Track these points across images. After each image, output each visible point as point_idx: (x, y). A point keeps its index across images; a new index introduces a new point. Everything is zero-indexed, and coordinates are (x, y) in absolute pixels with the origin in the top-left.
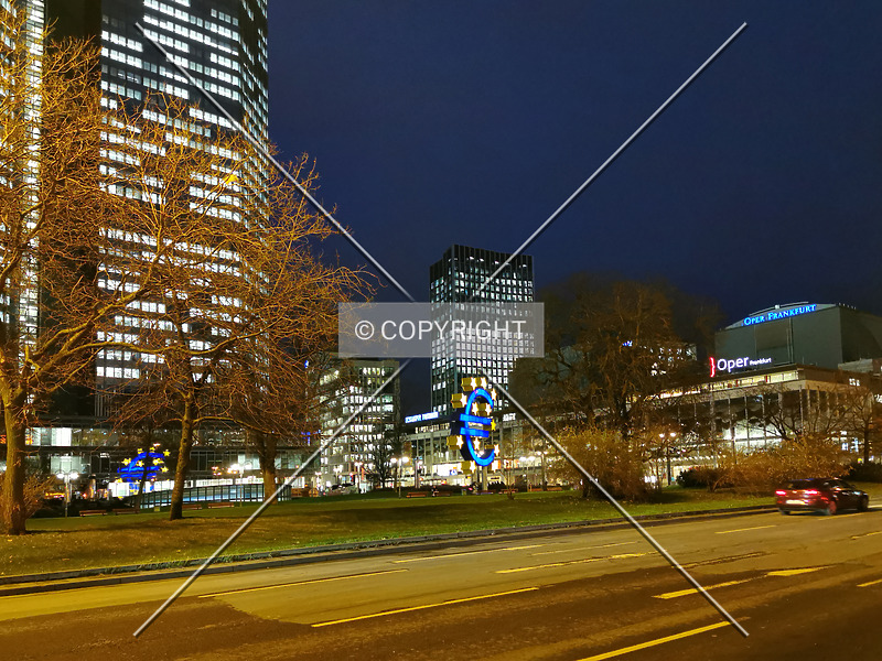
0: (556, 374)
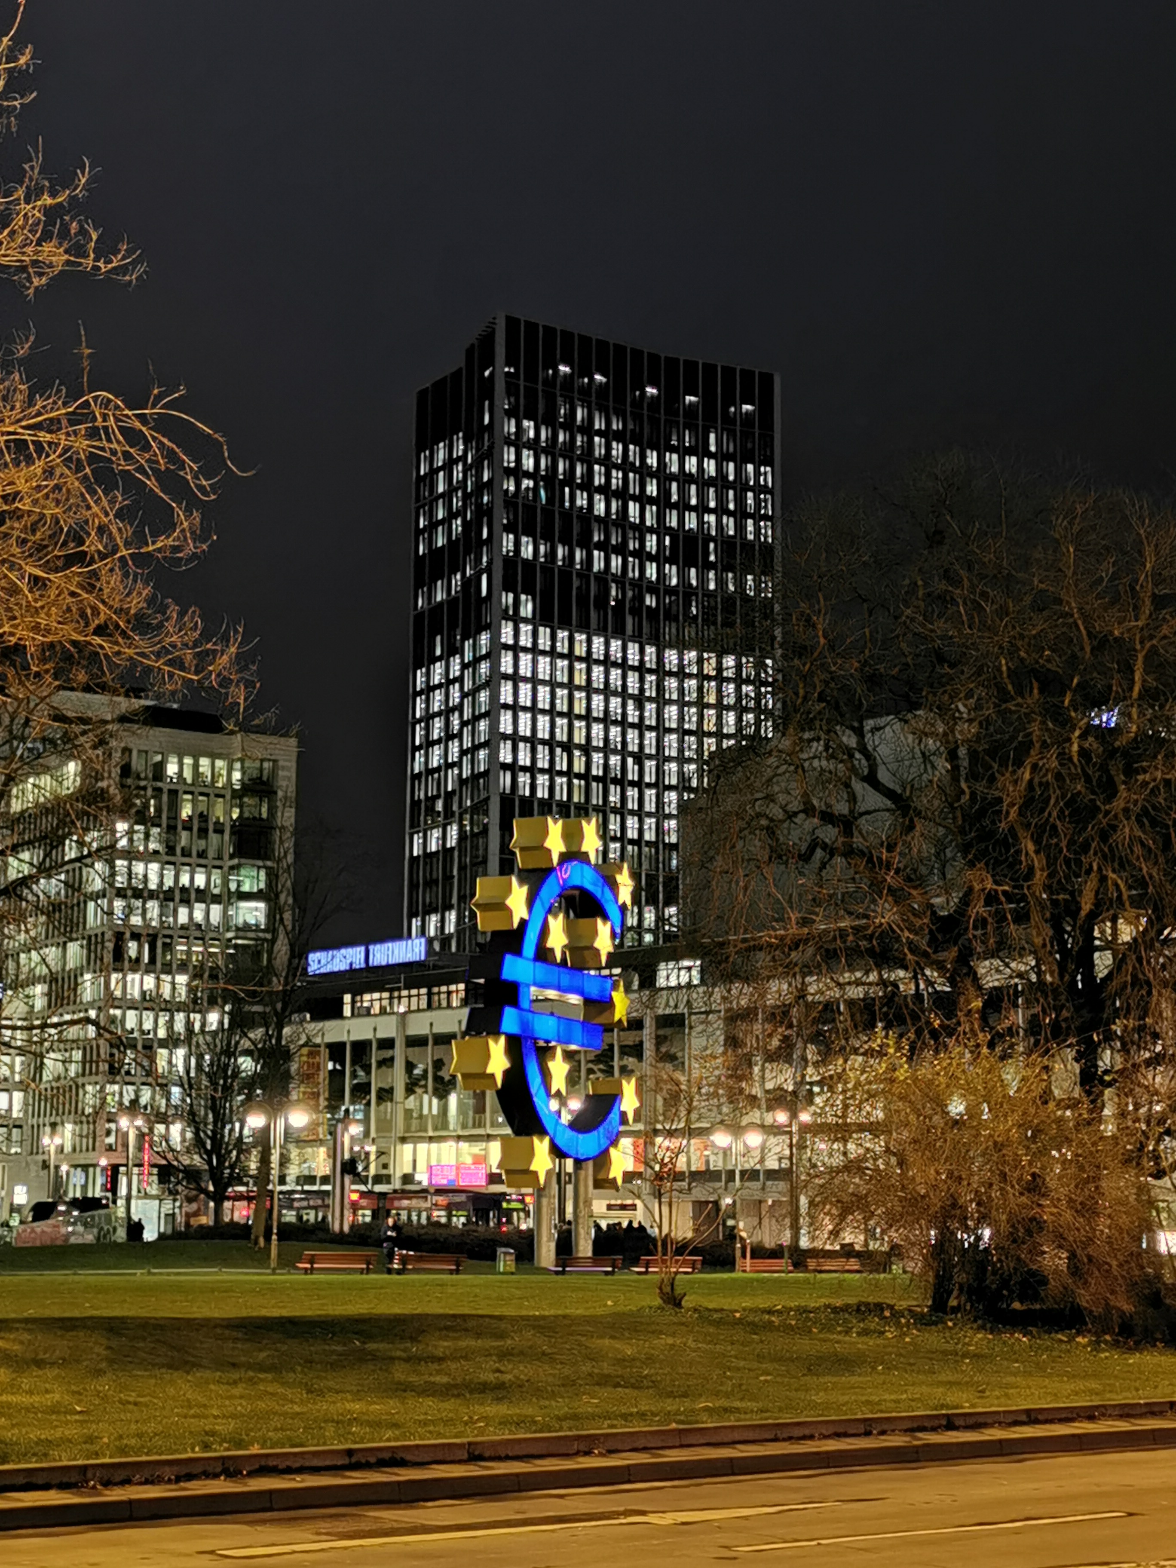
0: (847, 824)
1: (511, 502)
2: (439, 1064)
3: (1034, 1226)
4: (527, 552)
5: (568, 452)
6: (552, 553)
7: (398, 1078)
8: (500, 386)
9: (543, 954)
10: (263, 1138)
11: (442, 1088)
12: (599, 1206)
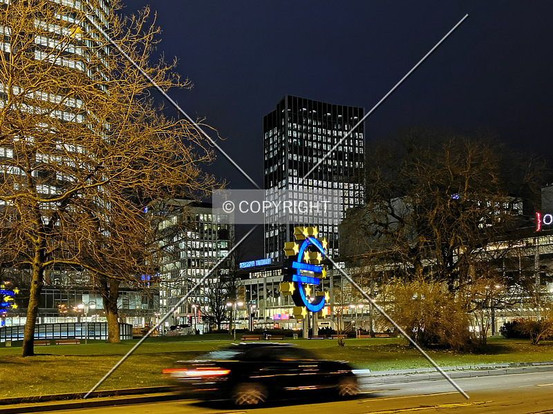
1: (290, 145)
2: (275, 290)
3: (437, 325)
4: (295, 158)
5: (306, 131)
6: (302, 159)
7: (264, 293)
8: (287, 114)
9: (303, 261)
10: (231, 309)
11: (276, 296)
12: (319, 324)
